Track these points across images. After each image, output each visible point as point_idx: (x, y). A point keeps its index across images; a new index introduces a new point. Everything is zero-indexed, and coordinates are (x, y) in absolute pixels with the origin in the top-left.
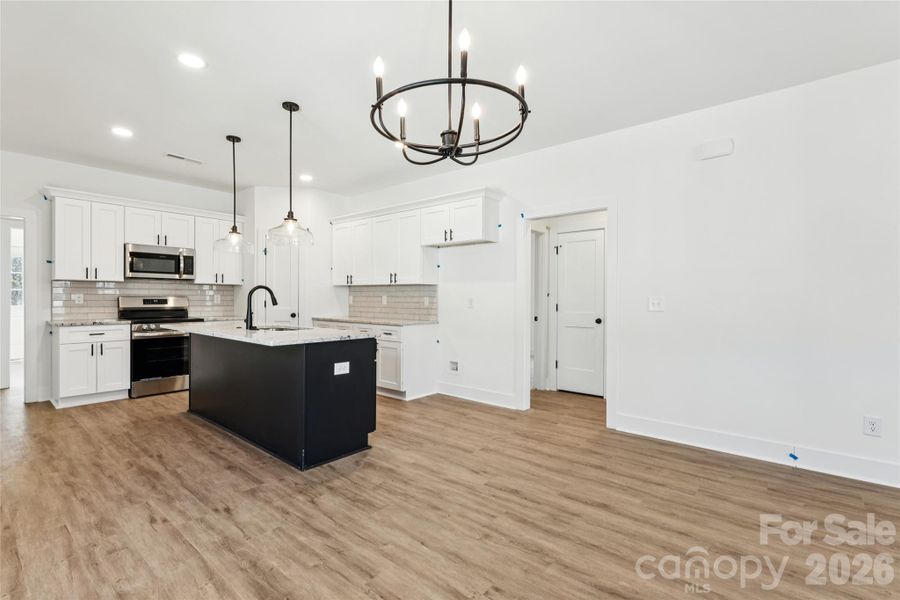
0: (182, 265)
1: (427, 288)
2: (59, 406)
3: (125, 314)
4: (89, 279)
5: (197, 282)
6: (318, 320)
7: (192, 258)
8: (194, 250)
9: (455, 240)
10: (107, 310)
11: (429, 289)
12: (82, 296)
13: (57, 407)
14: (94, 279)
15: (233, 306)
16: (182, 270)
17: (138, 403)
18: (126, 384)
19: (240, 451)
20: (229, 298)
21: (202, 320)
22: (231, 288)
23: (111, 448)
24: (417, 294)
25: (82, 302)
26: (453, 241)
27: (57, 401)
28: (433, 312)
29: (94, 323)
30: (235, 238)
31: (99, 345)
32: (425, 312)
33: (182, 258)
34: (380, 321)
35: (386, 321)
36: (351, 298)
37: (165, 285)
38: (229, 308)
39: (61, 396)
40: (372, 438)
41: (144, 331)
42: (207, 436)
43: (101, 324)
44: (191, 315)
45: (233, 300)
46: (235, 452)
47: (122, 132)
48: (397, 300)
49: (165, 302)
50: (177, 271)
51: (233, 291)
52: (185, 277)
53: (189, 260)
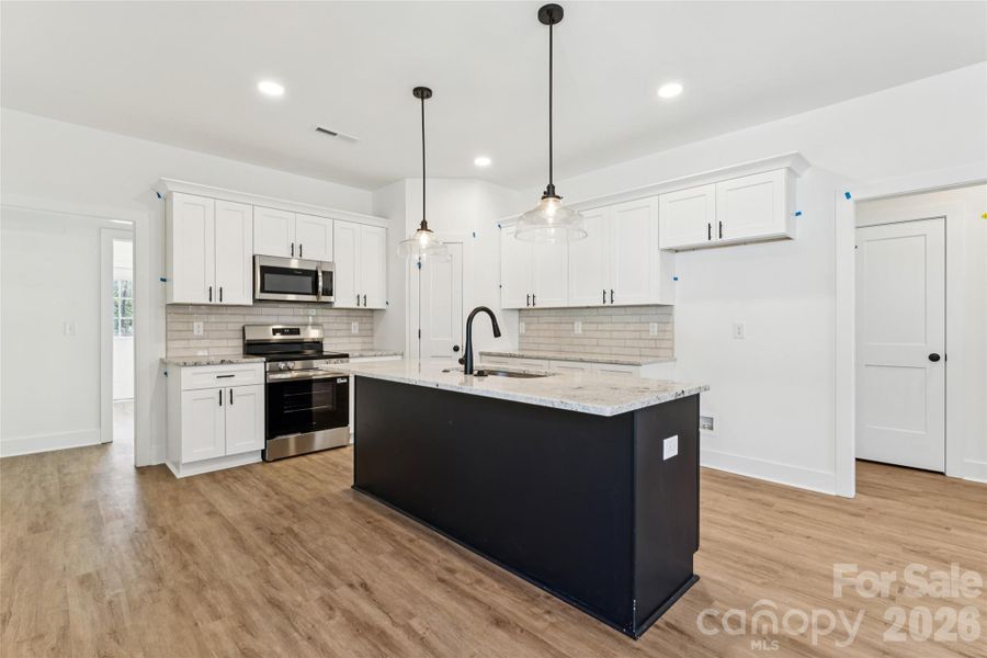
0: (320, 284)
1: (660, 310)
2: (180, 474)
3: (253, 349)
4: (213, 302)
5: (336, 305)
6: (489, 354)
7: (331, 273)
8: (332, 264)
9: (727, 237)
10: (231, 343)
11: (662, 310)
12: (201, 324)
13: (178, 476)
14: (218, 302)
15: (372, 336)
16: (320, 290)
17: (278, 471)
18: (259, 443)
19: (488, 580)
20: (368, 326)
21: (347, 356)
22: (369, 314)
23: (278, 560)
24: (636, 319)
25: (201, 333)
26: (724, 238)
27: (178, 468)
28: (666, 344)
29: (222, 362)
30: (424, 238)
31: (228, 390)
32: (652, 344)
33: (320, 274)
34: (600, 358)
35: (613, 359)
36: (523, 324)
37: (300, 310)
38: (366, 340)
39: (183, 461)
40: (700, 563)
41: (281, 371)
42: (411, 541)
43: (231, 362)
44: (328, 349)
45: (372, 330)
46: (479, 582)
47: (271, 89)
48: (600, 327)
49: (297, 332)
50: (315, 292)
51: (372, 317)
52: (324, 299)
53: (329, 276)
